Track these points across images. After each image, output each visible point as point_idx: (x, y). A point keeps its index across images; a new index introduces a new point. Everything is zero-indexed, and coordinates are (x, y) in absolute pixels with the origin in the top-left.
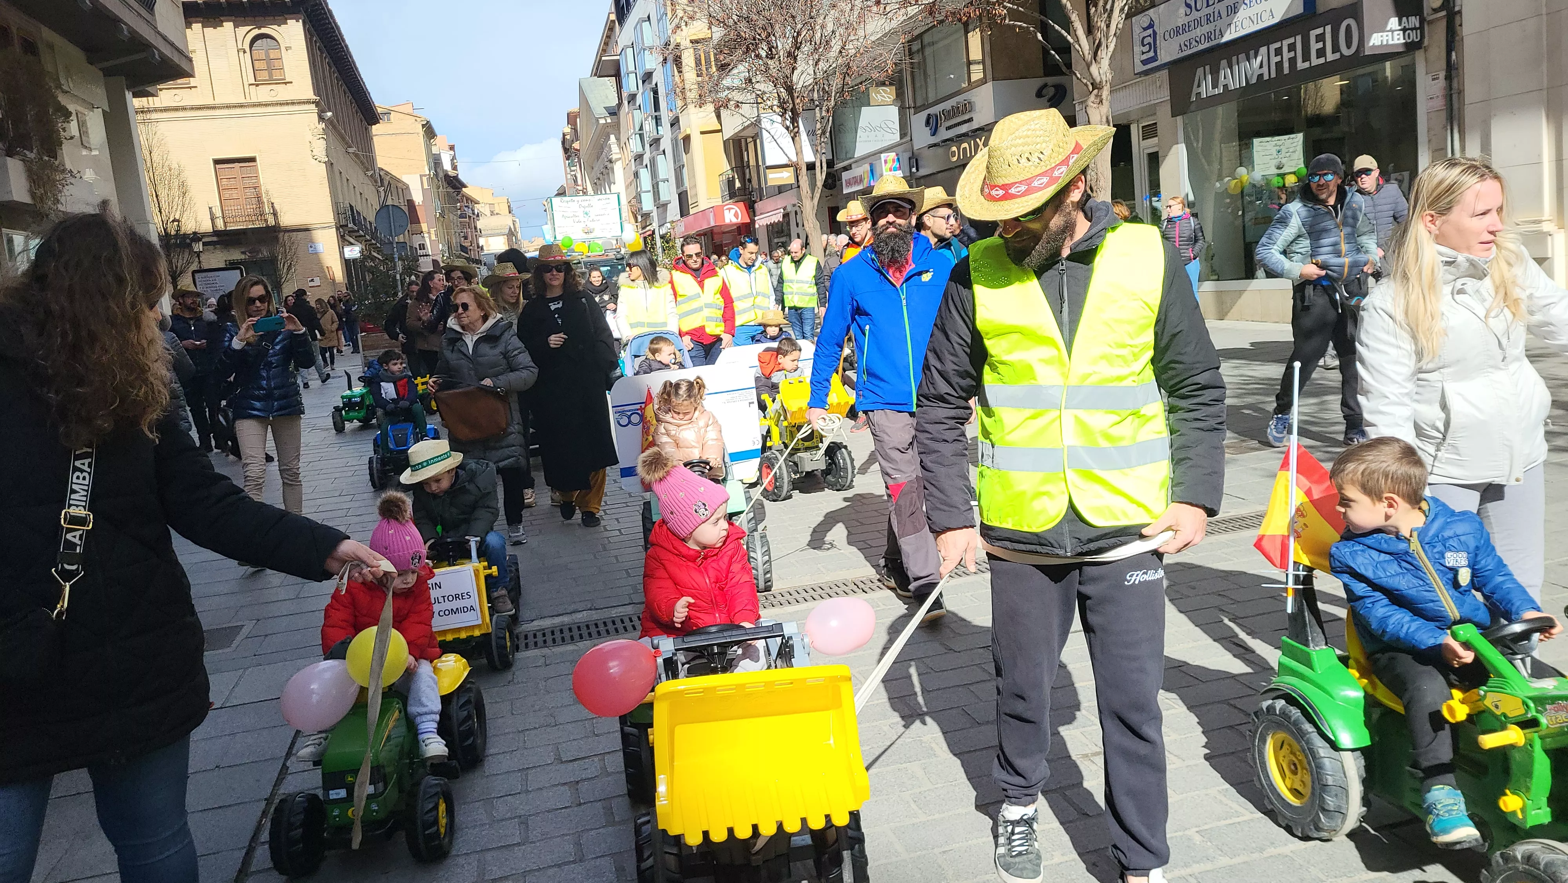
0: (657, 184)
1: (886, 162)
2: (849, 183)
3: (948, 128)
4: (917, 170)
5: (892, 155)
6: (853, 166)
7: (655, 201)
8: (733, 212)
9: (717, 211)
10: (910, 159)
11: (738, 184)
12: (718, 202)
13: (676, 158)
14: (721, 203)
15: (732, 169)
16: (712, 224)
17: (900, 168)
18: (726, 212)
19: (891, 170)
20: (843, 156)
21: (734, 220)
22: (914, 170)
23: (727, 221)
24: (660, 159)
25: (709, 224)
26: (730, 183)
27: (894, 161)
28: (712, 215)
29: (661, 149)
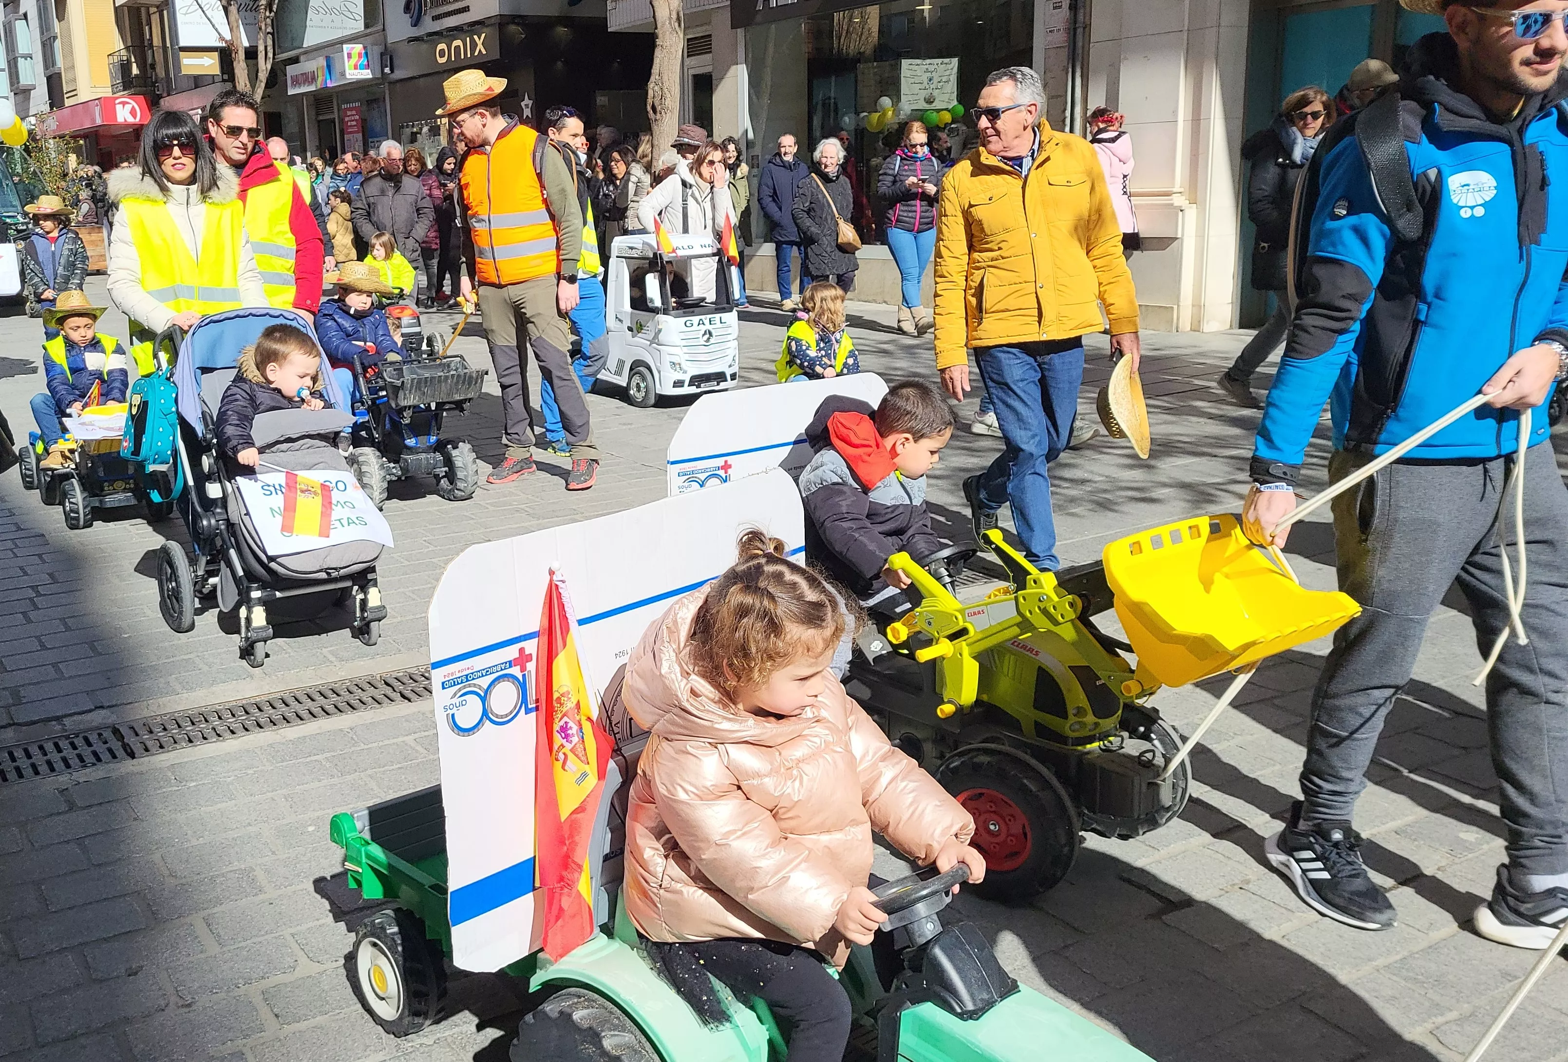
0: (15, 59)
1: (350, 56)
2: (296, 82)
3: (436, 18)
4: (392, 70)
5: (358, 48)
6: (302, 58)
7: (12, 84)
8: (128, 107)
9: (107, 105)
10: (382, 54)
11: (135, 71)
12: (107, 92)
13: (45, 27)
14: (110, 95)
15: (127, 48)
16: (99, 122)
17: (367, 66)
18: (119, 107)
19: (356, 67)
20: (287, 44)
21: (131, 120)
22: (387, 70)
23: (120, 119)
24: (20, 25)
25: (94, 120)
26: (125, 67)
27: (360, 55)
28: (97, 109)
29: (22, 11)
